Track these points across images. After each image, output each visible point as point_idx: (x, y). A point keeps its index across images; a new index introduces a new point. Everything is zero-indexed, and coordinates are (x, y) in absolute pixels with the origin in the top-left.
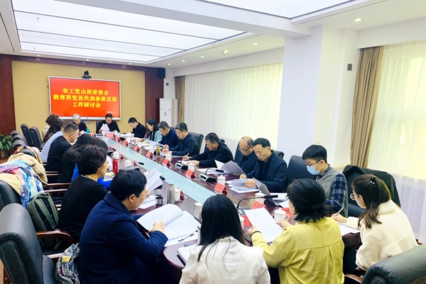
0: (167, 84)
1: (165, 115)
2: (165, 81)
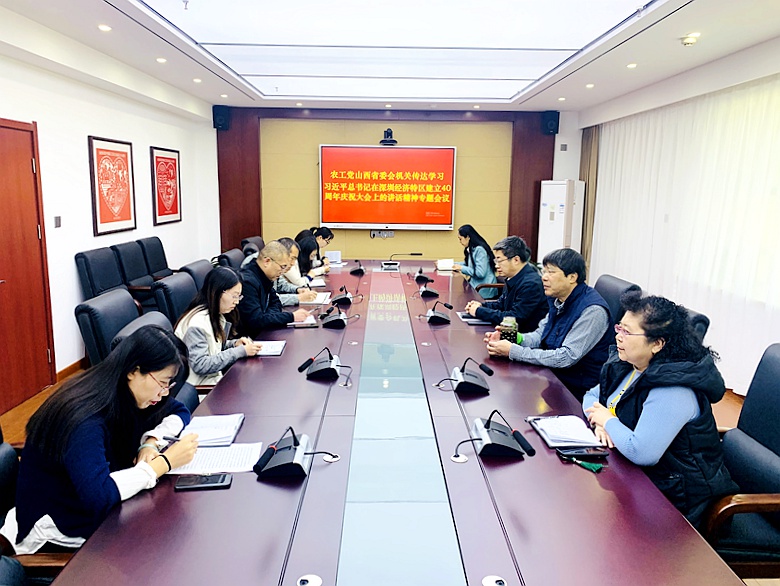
0: (564, 148)
2: (559, 140)
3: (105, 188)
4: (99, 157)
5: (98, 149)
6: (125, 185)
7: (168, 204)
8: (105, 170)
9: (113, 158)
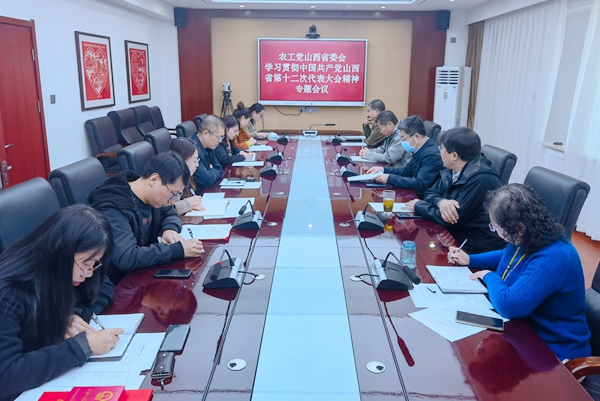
0: (453, 40)
1: (445, 97)
2: (450, 35)
3: (89, 73)
4: (84, 49)
5: (83, 43)
6: (105, 71)
7: (140, 86)
8: (89, 58)
9: (96, 49)
